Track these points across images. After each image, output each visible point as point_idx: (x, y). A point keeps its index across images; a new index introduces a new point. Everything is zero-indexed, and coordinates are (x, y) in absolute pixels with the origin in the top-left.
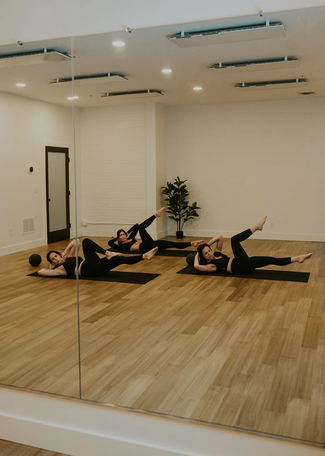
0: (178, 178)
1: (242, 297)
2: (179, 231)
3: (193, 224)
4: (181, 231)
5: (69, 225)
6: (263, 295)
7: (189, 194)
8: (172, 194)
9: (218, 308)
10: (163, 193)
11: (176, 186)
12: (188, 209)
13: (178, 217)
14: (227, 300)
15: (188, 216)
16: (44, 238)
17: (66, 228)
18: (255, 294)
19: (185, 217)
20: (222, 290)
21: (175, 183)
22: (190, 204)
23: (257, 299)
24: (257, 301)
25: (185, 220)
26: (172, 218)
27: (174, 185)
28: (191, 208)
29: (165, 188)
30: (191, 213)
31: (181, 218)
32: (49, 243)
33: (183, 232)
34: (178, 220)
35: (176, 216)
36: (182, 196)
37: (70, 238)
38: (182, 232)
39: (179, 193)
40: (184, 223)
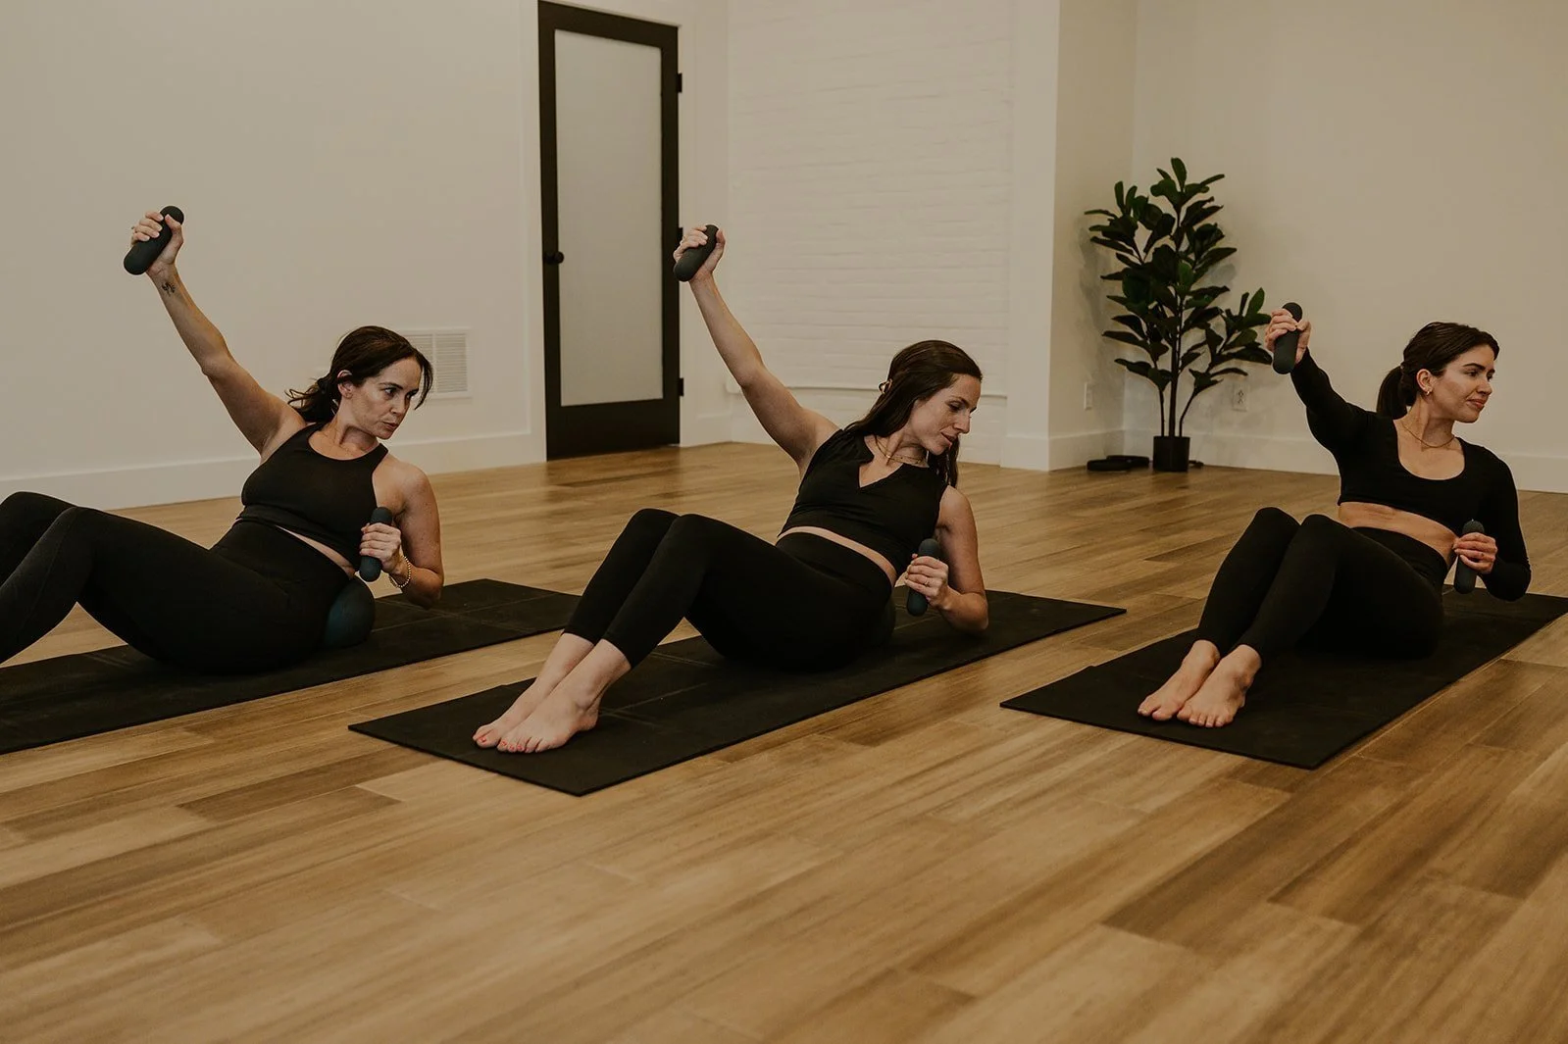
0: (1177, 164)
1: (1275, 900)
2: (1166, 434)
3: (1248, 402)
4: (1177, 434)
5: (673, 384)
6: (1498, 901)
7: (1230, 251)
8: (1141, 246)
9: (966, 999)
10: (1095, 240)
11: (1164, 205)
12: (1218, 325)
13: (1165, 363)
14: (1122, 918)
15: (1217, 359)
16: (528, 431)
17: (658, 394)
18: (1424, 881)
19: (1201, 364)
20: (1152, 805)
21: (1156, 190)
22: (1230, 303)
23: (1411, 949)
24: (1406, 963)
25: (1203, 382)
26: (1140, 368)
27: (1153, 200)
28: (1234, 323)
29: (1106, 213)
30: (1233, 345)
31: (1182, 369)
32: (552, 454)
33: (1187, 440)
34: (1164, 380)
35: (1155, 359)
36: (1192, 257)
37: (678, 442)
38: (1185, 442)
39: (1178, 245)
40: (1195, 394)
